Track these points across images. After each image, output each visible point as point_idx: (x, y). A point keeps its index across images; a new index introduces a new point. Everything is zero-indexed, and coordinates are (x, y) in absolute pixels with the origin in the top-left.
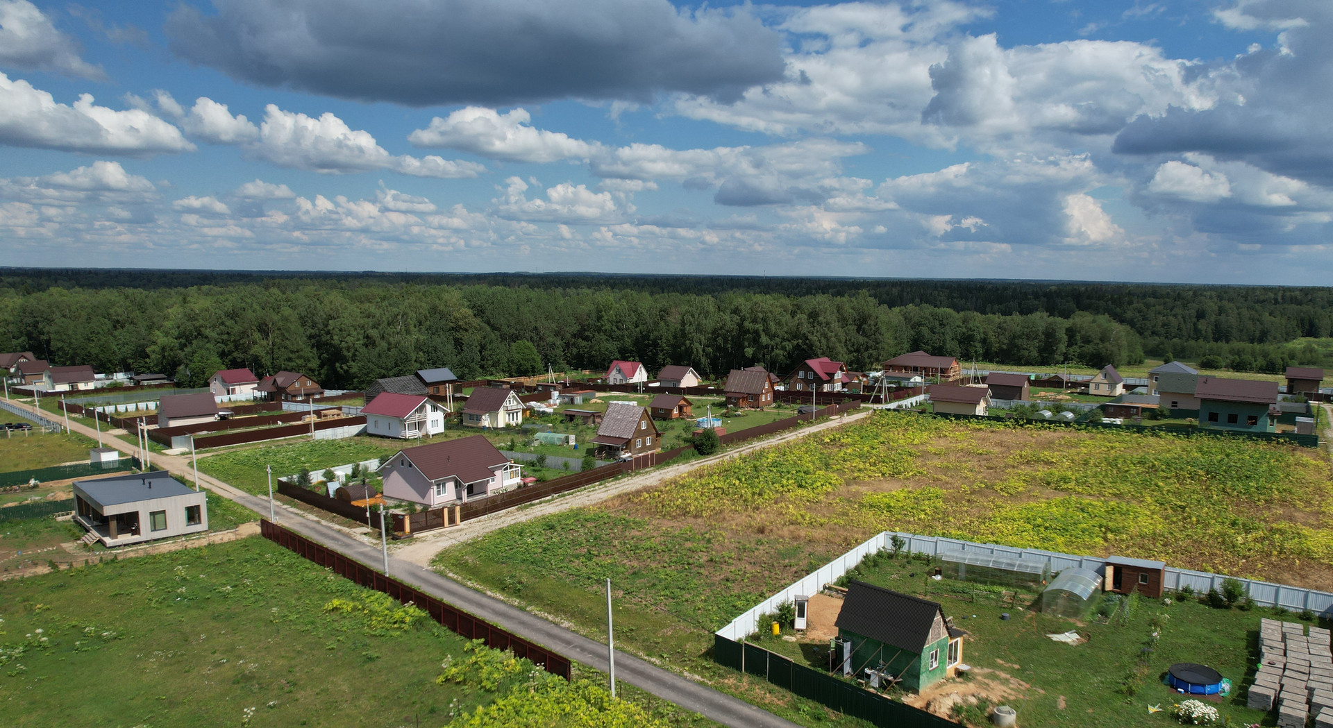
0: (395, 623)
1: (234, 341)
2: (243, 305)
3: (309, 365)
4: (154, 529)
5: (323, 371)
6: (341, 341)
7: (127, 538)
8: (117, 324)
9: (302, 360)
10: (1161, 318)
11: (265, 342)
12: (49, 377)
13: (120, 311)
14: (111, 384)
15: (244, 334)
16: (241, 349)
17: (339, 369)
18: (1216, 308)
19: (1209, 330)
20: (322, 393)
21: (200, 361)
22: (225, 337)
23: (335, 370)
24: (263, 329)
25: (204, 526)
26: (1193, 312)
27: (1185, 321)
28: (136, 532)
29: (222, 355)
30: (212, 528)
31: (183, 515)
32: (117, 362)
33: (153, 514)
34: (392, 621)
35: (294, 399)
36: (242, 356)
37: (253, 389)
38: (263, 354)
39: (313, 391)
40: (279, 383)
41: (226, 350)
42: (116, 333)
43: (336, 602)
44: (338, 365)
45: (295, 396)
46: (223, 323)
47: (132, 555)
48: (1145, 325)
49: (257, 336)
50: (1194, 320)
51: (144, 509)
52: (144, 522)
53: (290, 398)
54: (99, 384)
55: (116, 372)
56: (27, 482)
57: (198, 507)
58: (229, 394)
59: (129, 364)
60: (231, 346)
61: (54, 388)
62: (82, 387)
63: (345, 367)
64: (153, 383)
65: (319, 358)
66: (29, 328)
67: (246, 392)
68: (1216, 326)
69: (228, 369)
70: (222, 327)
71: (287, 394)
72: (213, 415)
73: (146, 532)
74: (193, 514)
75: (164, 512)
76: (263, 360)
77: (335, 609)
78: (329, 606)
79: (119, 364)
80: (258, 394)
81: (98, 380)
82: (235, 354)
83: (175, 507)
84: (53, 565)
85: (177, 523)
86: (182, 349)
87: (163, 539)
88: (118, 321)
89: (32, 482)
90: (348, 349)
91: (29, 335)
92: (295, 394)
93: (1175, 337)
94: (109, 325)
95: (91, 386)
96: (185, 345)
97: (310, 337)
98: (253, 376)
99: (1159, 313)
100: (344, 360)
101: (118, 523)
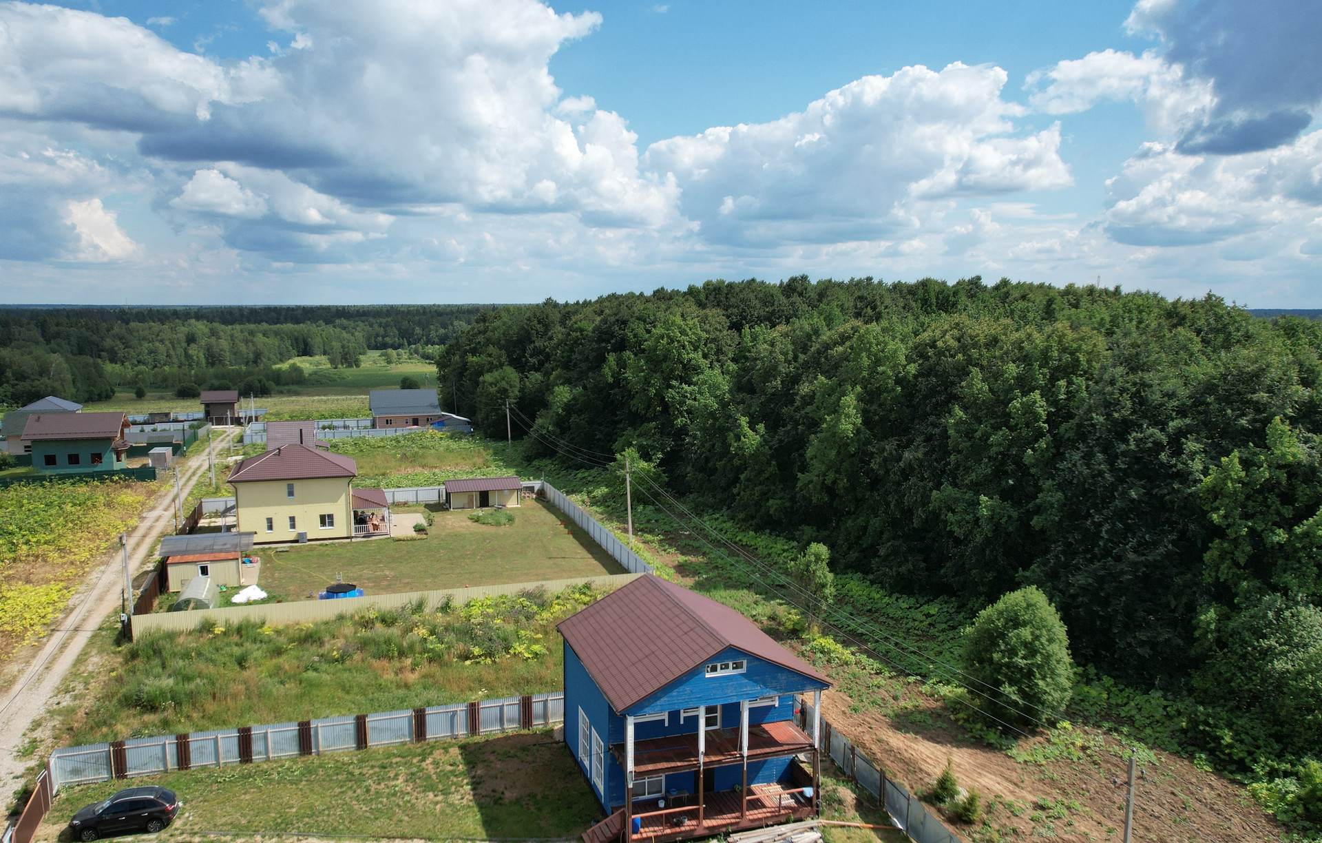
10: (146, 345)
18: (206, 330)
19: (201, 355)
26: (182, 337)
27: (173, 346)
48: (129, 354)
50: (184, 345)
68: (208, 350)
93: (165, 365)
99: (144, 339)
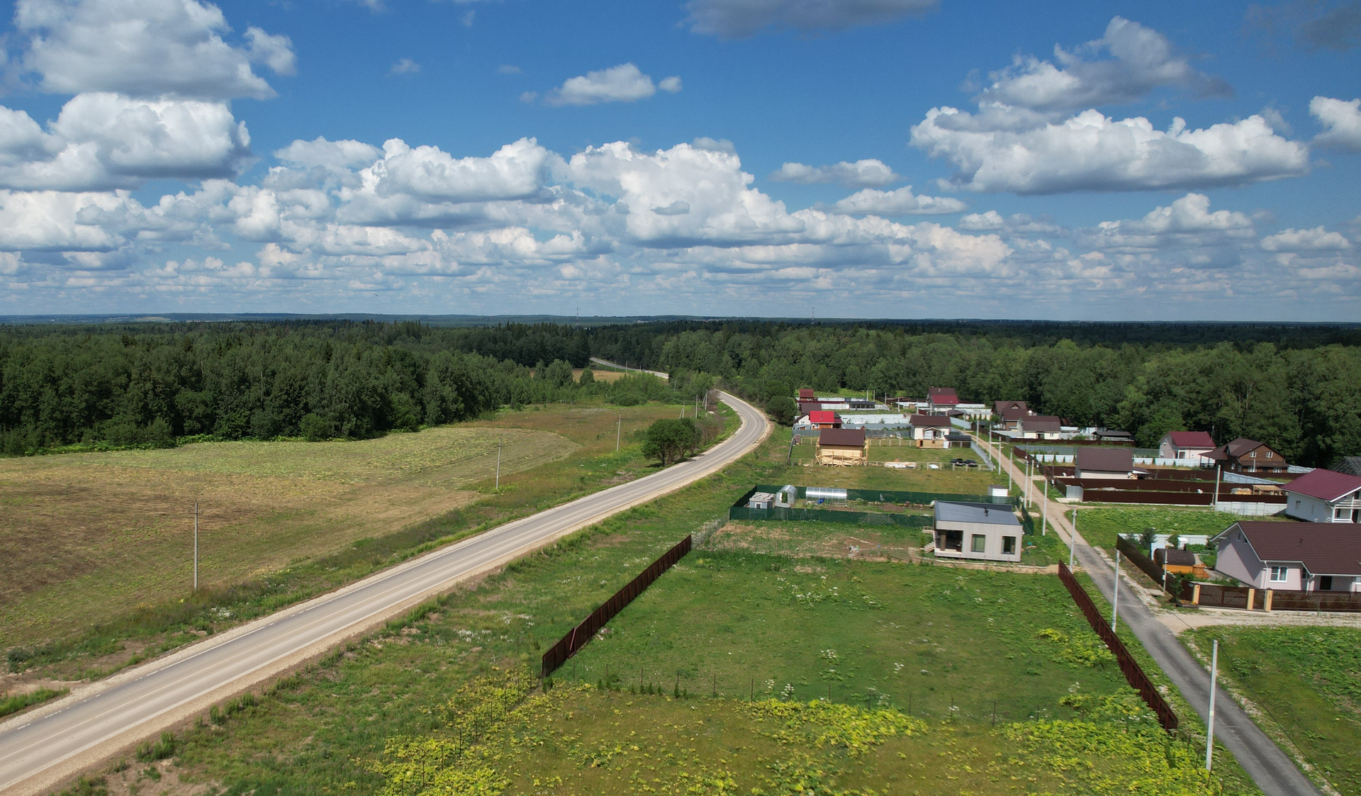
0: (1081, 658)
1: (1202, 401)
2: (1222, 361)
3: (1285, 435)
4: (974, 549)
5: (1301, 444)
6: (1329, 408)
7: (952, 552)
8: (1100, 377)
9: (1276, 428)
11: (1237, 405)
12: (1022, 425)
13: (1104, 363)
14: (1077, 437)
15: (1216, 393)
16: (1208, 411)
17: (1320, 443)
20: (1286, 468)
21: (1160, 420)
22: (1193, 396)
23: (1316, 442)
24: (1239, 389)
25: (1016, 557)
28: (959, 549)
29: (1187, 415)
30: (1023, 561)
31: (999, 544)
32: (1091, 416)
33: (974, 536)
34: (1079, 656)
35: (1245, 470)
36: (1208, 418)
37: (1201, 455)
38: (1233, 418)
39: (1274, 464)
40: (1231, 451)
41: (1192, 410)
42: (1097, 386)
43: (1049, 631)
44: (1319, 437)
45: (1247, 467)
46: (1194, 381)
47: (948, 565)
49: (1229, 396)
51: (968, 530)
52: (967, 542)
53: (1240, 470)
54: (1065, 437)
55: (1089, 427)
56: (929, 503)
57: (1014, 538)
58: (1176, 457)
59: (1103, 420)
60: (1198, 406)
61: (1023, 435)
62: (1047, 436)
63: (1328, 440)
64: (1113, 439)
65: (1303, 428)
66: (1031, 379)
67: (1193, 458)
69: (1190, 431)
70: (1192, 385)
71: (1238, 465)
72: (1126, 472)
73: (966, 551)
74: (1008, 544)
75: (983, 536)
76: (1231, 425)
77: (1046, 636)
78: (1042, 632)
79: (1093, 419)
80: (1205, 460)
81: (1063, 432)
82: (1200, 416)
83: (995, 533)
84: (889, 557)
85: (993, 549)
86: (1148, 407)
87: (980, 560)
88: (1101, 375)
89: (933, 503)
90: (1337, 419)
91: (1031, 386)
92: (1248, 465)
94: (1093, 379)
95: (1056, 436)
96: (1152, 403)
97: (1294, 402)
98: (1211, 441)
100: (1328, 431)
101: (947, 537)
